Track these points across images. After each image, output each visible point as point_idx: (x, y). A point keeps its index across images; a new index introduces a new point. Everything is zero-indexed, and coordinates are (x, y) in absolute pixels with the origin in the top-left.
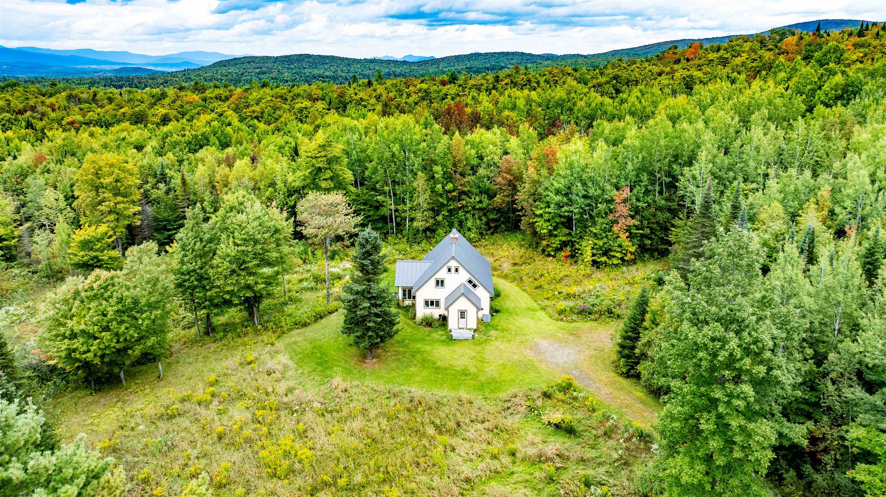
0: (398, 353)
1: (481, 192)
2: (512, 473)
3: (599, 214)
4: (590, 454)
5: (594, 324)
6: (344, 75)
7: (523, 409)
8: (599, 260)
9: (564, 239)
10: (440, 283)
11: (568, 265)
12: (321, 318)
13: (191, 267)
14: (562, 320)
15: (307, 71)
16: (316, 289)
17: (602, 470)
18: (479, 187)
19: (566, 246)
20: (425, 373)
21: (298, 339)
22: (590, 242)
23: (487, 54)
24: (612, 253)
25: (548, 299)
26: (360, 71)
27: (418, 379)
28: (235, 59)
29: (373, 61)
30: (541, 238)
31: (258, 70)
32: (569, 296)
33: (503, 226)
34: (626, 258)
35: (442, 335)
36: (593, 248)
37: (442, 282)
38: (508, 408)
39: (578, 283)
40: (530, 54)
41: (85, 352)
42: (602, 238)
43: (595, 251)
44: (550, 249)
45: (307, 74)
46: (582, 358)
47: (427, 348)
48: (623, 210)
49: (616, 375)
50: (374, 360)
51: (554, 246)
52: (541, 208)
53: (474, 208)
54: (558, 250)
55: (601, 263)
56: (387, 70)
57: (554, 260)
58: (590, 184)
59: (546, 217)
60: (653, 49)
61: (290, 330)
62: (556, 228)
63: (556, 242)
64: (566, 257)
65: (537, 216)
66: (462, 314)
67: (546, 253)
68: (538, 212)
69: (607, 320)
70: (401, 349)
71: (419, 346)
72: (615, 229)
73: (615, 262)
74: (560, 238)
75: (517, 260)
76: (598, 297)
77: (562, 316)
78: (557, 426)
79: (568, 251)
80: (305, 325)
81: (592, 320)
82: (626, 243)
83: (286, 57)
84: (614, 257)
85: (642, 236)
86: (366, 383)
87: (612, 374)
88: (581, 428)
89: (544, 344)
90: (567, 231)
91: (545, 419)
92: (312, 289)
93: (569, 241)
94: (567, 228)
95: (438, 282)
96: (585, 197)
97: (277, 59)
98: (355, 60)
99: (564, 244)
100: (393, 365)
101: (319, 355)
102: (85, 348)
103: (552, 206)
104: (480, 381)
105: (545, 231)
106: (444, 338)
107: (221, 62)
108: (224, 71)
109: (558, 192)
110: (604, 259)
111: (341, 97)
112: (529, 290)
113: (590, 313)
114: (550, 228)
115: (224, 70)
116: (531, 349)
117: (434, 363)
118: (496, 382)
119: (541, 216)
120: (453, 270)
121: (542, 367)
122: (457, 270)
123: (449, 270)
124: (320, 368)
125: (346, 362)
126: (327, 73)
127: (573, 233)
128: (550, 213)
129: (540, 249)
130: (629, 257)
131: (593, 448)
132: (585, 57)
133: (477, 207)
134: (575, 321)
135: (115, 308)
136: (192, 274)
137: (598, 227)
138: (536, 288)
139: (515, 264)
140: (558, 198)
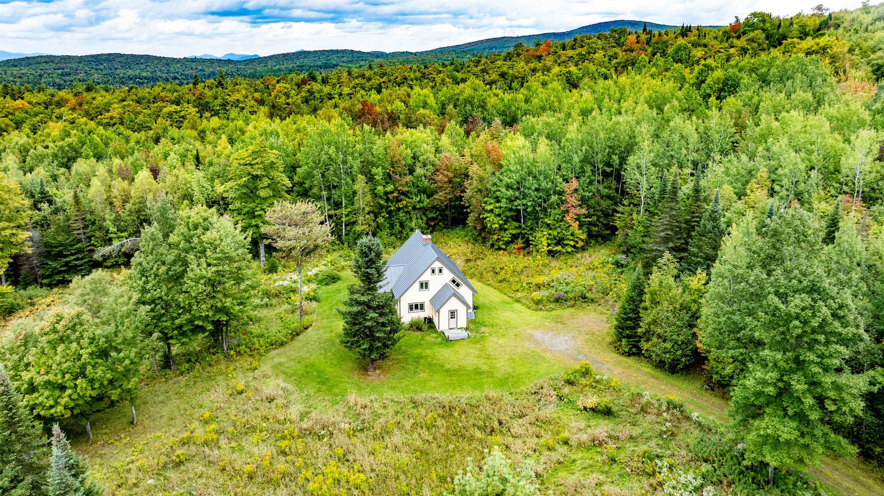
0: (399, 361)
1: (419, 191)
2: (574, 461)
3: (551, 206)
4: (636, 431)
5: (573, 310)
6: (164, 75)
7: (554, 398)
8: (554, 249)
9: (514, 232)
10: (424, 286)
11: (521, 256)
12: (298, 335)
13: (156, 294)
14: (541, 309)
15: (121, 72)
16: (271, 305)
17: (653, 443)
18: (418, 186)
19: (517, 238)
20: (437, 377)
21: (282, 360)
22: (545, 233)
23: (316, 52)
24: (565, 242)
25: (518, 291)
26: (181, 71)
27: (433, 384)
28: (28, 58)
29: (194, 60)
30: (491, 232)
31: (60, 71)
32: (539, 287)
33: (441, 224)
34: (578, 246)
35: (437, 338)
36: (548, 239)
37: (426, 284)
38: (540, 400)
39: (540, 273)
40: (359, 52)
41: (52, 407)
42: (555, 229)
43: (549, 241)
44: (501, 243)
45: (121, 75)
46: (579, 343)
47: (428, 352)
48: (573, 200)
49: (617, 355)
50: (377, 372)
51: (506, 239)
52: (491, 204)
53: (414, 208)
54: (507, 243)
55: (557, 252)
56: (211, 70)
57: (506, 253)
58: (541, 178)
59: (497, 211)
60: (477, 46)
61: (267, 351)
62: (506, 222)
63: (506, 236)
64: (519, 249)
65: (486, 211)
66: (453, 314)
67: (496, 247)
68: (489, 208)
69: (584, 305)
70: (400, 357)
71: (418, 351)
72: (568, 218)
73: (569, 250)
74: (511, 231)
75: (471, 257)
76: (567, 284)
77: (540, 306)
78: (593, 410)
79: (520, 242)
80: (282, 344)
81: (568, 307)
82: (577, 232)
83: (92, 56)
84: (567, 245)
85: (590, 223)
86: (385, 395)
87: (614, 355)
88: (617, 408)
89: (538, 334)
90: (517, 224)
91: (580, 404)
92: (267, 305)
93: (518, 234)
94: (515, 221)
95: (422, 284)
96: (537, 190)
97: (81, 59)
98: (173, 59)
99: (515, 237)
100: (401, 373)
101: (315, 373)
102: (51, 402)
103: (504, 200)
104: (497, 378)
105: (497, 226)
106: (439, 339)
107: (8, 61)
108: (15, 73)
109: (508, 187)
110: (559, 248)
111: (200, 99)
112: (494, 284)
113: (566, 301)
114: (501, 222)
115: (15, 71)
116: (529, 340)
117: (442, 366)
118: (513, 377)
119: (491, 211)
120: (437, 271)
121: (548, 356)
122: (440, 271)
123: (433, 271)
124: (324, 388)
125: (348, 377)
126: (144, 74)
127: (523, 226)
128: (500, 207)
129: (488, 244)
130: (580, 244)
131: (634, 425)
132: (415, 54)
133: (418, 206)
134: (554, 309)
135: (89, 350)
136: (157, 302)
137: (552, 218)
138: (501, 281)
139: (468, 260)
140: (510, 193)
